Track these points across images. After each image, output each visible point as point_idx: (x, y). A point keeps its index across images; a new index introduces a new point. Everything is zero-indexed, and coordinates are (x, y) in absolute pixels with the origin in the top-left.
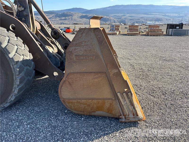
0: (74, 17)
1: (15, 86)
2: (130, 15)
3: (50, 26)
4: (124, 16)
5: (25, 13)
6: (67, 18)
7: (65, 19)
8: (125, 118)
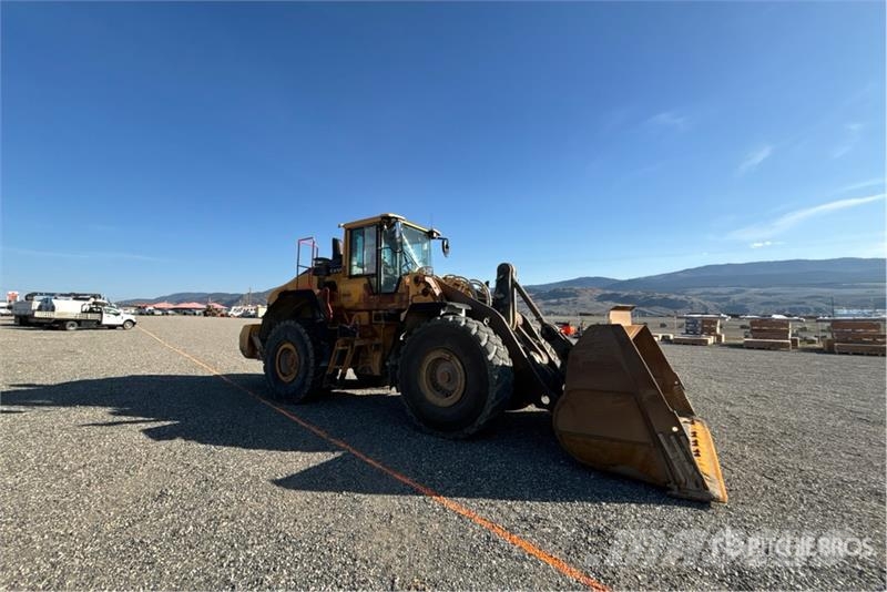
0: (580, 298)
1: (489, 402)
2: (763, 291)
3: (540, 320)
4: (737, 292)
5: (505, 302)
6: (562, 300)
7: (559, 304)
8: (679, 488)
